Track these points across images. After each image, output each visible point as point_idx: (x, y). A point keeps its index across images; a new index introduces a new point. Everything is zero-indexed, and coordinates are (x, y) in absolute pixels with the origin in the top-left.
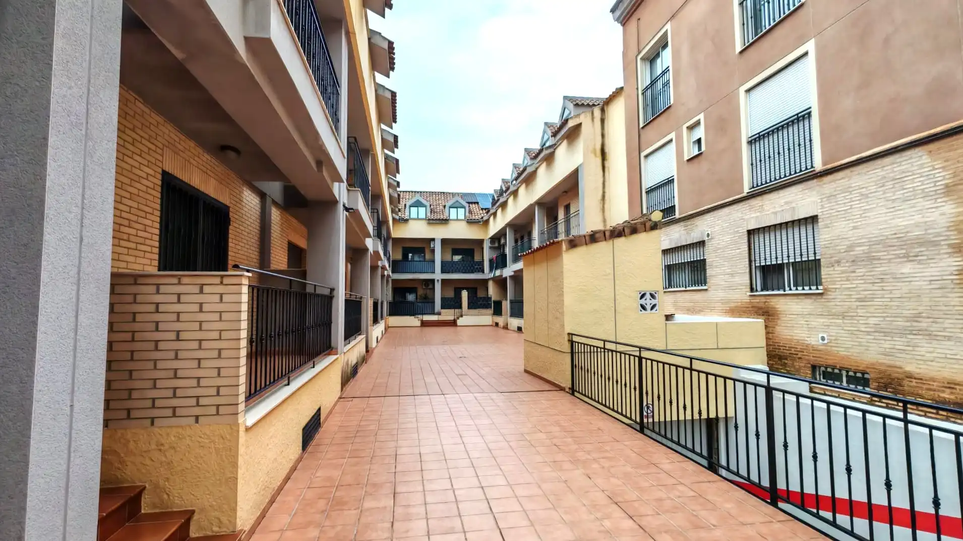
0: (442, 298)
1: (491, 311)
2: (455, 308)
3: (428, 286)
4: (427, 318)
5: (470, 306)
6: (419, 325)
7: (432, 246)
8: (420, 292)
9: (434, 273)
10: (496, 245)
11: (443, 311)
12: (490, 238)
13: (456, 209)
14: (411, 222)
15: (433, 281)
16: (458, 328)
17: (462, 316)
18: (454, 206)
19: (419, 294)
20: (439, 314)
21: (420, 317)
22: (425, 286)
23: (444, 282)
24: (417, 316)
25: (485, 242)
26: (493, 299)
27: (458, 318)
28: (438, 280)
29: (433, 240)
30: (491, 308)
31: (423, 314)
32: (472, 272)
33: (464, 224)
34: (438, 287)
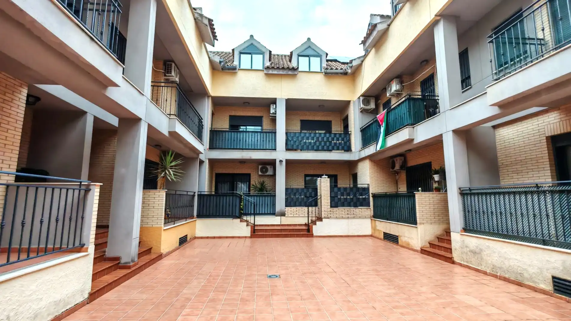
0: (287, 189)
1: (369, 211)
2: (308, 205)
3: (267, 171)
4: (262, 220)
5: (335, 203)
6: (249, 235)
7: (272, 111)
8: (255, 180)
9: (275, 150)
10: (372, 106)
11: (289, 210)
12: (362, 96)
13: (308, 58)
14: (240, 74)
15: (272, 163)
16: (315, 240)
17: (320, 219)
18: (305, 53)
19: (252, 182)
20: (283, 214)
21: (251, 219)
22: (262, 171)
23: (290, 164)
24: (245, 218)
25: (352, 104)
26: (372, 191)
27: (314, 223)
28: (281, 161)
29: (274, 101)
30: (368, 205)
31: (255, 214)
32: (329, 150)
33: (321, 77)
34: (281, 172)
